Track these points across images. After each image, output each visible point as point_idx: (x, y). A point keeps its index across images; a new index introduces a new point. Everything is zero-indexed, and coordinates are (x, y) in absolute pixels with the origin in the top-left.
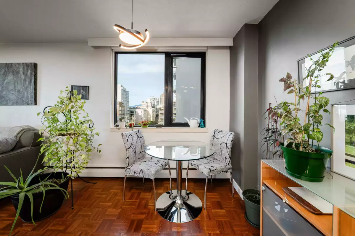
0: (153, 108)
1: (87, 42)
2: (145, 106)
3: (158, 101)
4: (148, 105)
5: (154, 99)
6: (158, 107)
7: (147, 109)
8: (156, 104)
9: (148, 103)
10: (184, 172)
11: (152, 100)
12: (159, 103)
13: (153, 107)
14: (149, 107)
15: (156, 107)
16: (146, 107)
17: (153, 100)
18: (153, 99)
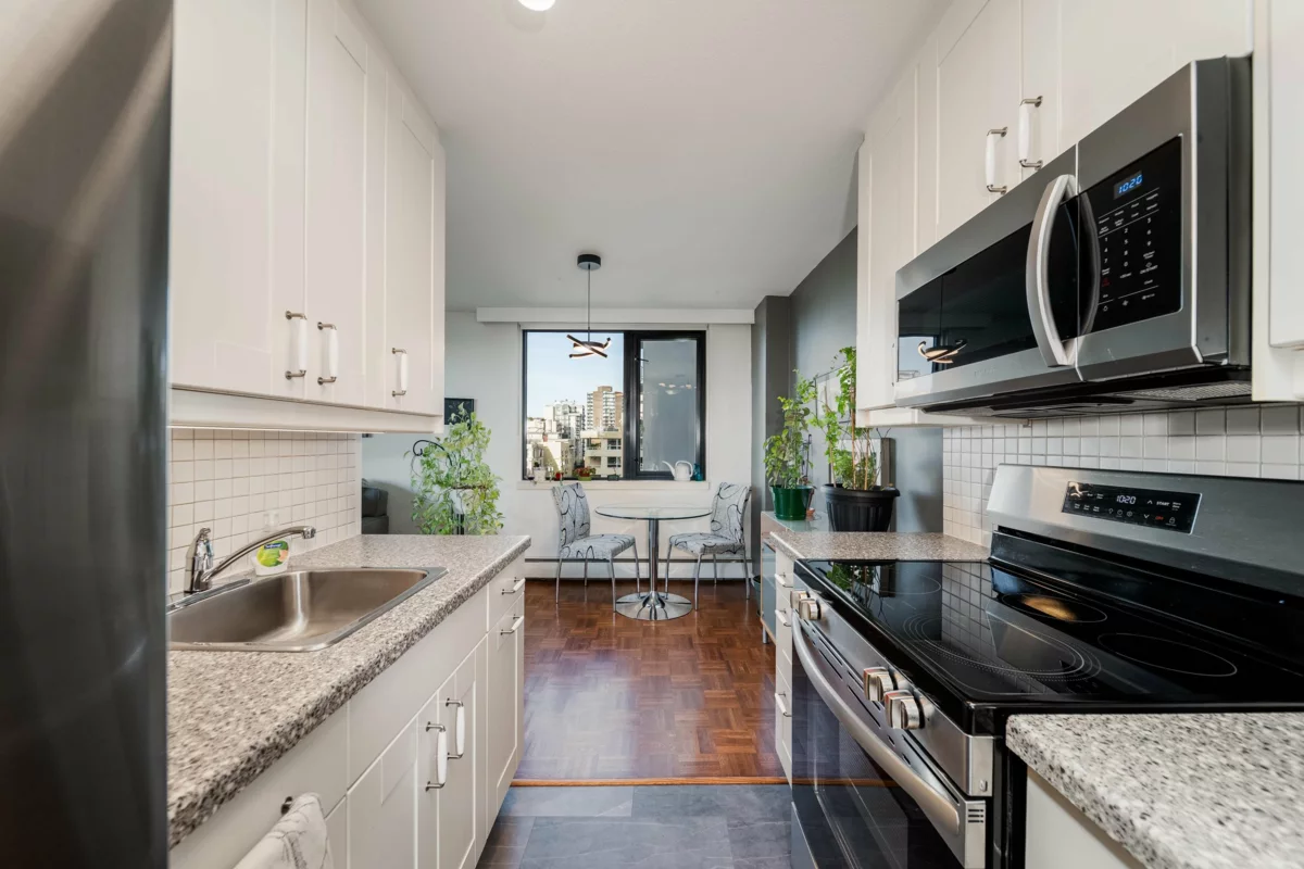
0: (566, 440)
1: (475, 312)
2: (536, 433)
3: (582, 417)
4: (548, 428)
5: (568, 410)
6: (585, 434)
7: (545, 444)
8: (573, 425)
9: (547, 422)
10: (662, 567)
11: (559, 413)
12: (586, 423)
13: (565, 436)
14: (550, 436)
15: (574, 435)
16: (540, 437)
17: (565, 413)
18: (564, 407)
